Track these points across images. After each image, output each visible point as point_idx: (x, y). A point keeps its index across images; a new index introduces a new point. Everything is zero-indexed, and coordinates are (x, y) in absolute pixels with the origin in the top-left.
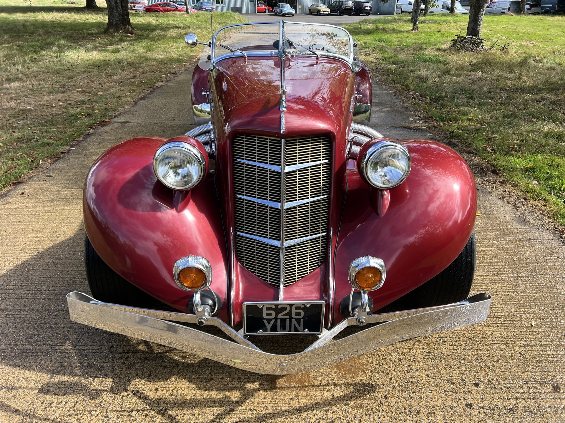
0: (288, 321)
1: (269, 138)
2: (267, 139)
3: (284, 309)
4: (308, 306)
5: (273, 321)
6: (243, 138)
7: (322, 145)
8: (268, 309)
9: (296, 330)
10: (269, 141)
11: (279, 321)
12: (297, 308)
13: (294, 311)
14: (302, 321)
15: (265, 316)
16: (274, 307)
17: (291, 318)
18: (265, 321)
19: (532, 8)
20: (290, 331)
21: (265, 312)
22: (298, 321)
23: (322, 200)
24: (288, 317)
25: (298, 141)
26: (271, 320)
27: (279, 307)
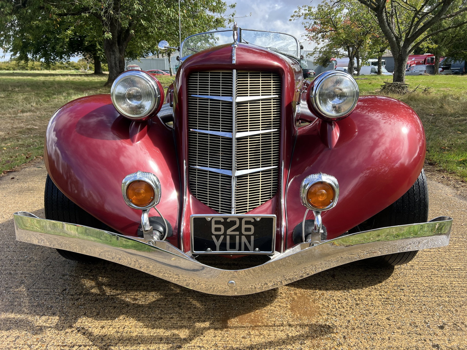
0: (237, 237)
1: (221, 72)
2: (220, 73)
3: (233, 223)
4: (258, 219)
5: (222, 237)
6: (197, 75)
7: (272, 81)
8: (217, 222)
9: (246, 249)
10: (221, 74)
11: (228, 237)
12: (247, 223)
13: (244, 226)
14: (252, 238)
15: (213, 231)
16: (222, 220)
17: (241, 234)
18: (213, 237)
19: (444, 70)
20: (240, 250)
21: (214, 226)
22: (248, 237)
23: (273, 134)
24: (237, 233)
25: (249, 74)
26: (220, 236)
27: (228, 220)
